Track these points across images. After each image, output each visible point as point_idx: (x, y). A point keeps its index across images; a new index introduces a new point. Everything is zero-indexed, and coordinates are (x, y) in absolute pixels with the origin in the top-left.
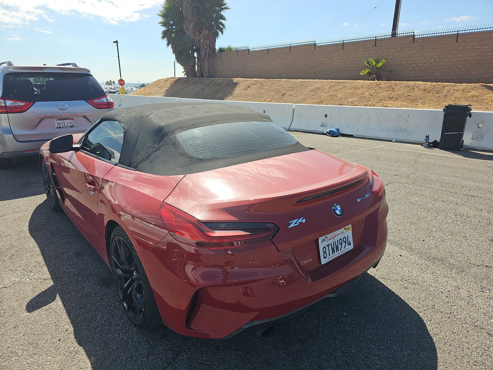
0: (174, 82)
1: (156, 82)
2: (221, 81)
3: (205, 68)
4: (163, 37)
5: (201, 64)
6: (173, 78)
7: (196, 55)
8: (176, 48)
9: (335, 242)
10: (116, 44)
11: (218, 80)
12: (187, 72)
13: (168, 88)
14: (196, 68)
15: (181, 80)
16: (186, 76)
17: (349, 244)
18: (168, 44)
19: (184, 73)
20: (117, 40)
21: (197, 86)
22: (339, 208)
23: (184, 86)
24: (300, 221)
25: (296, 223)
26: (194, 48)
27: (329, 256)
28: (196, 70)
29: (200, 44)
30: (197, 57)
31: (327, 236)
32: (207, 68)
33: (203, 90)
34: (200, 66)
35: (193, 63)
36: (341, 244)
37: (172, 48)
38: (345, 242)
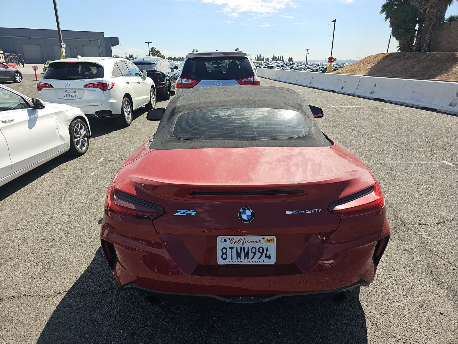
0: (383, 58)
1: (366, 58)
2: (439, 56)
3: (425, 41)
4: (382, 11)
5: (421, 37)
6: (383, 54)
7: (417, 27)
8: (394, 21)
9: (244, 248)
10: (334, 23)
11: (436, 54)
12: (402, 47)
13: (375, 65)
14: (415, 42)
15: (391, 56)
16: (399, 51)
17: (269, 257)
18: (386, 19)
19: (399, 48)
20: (335, 20)
21: (407, 61)
22: (249, 213)
23: (392, 62)
24: (189, 212)
25: (183, 213)
26: (417, 19)
27: (232, 259)
28: (414, 44)
29: (424, 15)
30: (417, 29)
31: (231, 237)
32: (428, 41)
33: (413, 66)
34: (420, 40)
35: (412, 36)
36: (255, 253)
37: (390, 21)
38: (262, 253)
